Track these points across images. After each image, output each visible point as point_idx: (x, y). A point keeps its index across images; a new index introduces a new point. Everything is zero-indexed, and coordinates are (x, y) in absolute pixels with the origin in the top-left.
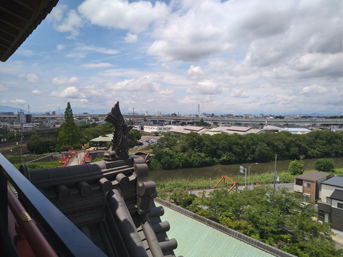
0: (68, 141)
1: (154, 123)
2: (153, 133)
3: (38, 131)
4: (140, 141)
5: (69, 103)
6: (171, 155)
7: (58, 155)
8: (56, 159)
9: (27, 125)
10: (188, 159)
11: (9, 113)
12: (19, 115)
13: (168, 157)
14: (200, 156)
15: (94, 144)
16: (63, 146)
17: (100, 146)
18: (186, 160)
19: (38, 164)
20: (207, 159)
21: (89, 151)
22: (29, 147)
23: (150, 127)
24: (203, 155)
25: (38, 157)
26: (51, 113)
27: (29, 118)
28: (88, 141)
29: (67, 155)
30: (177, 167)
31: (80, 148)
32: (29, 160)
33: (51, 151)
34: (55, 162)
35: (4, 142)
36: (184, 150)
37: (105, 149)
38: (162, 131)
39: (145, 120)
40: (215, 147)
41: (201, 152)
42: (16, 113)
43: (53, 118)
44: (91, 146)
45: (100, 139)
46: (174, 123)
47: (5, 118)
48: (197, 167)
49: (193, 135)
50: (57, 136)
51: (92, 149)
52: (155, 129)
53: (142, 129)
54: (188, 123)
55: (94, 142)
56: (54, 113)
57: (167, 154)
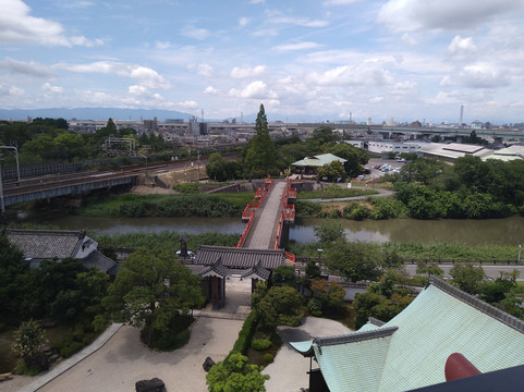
0: (260, 163)
1: (385, 138)
2: (384, 154)
3: (217, 147)
4: (366, 167)
5: (262, 106)
6: (427, 195)
7: (247, 184)
8: (244, 189)
9: (201, 138)
10: (459, 203)
11: (177, 121)
12: (190, 124)
13: (422, 198)
14: (482, 198)
15: (297, 170)
16: (253, 171)
17: (306, 173)
18: (454, 205)
19: (220, 194)
20: (495, 206)
21: (291, 180)
22: (208, 170)
23: (380, 144)
24: (488, 197)
25: (221, 186)
26: (230, 121)
27: (203, 128)
28: (288, 164)
29: (259, 185)
30: (437, 216)
31: (276, 176)
32: (209, 189)
33: (237, 178)
34: (243, 194)
35: (175, 162)
36: (452, 187)
37: (313, 179)
38: (401, 151)
39: (370, 133)
40: (512, 185)
41: (484, 191)
42: (186, 120)
43: (234, 129)
44: (293, 172)
45: (306, 162)
46: (420, 138)
47: (173, 127)
48: (474, 218)
49: (469, 160)
50: (244, 156)
51: (294, 177)
52: (388, 147)
53: (366, 146)
54: (446, 139)
55: (298, 167)
56: (234, 120)
57: (420, 193)
